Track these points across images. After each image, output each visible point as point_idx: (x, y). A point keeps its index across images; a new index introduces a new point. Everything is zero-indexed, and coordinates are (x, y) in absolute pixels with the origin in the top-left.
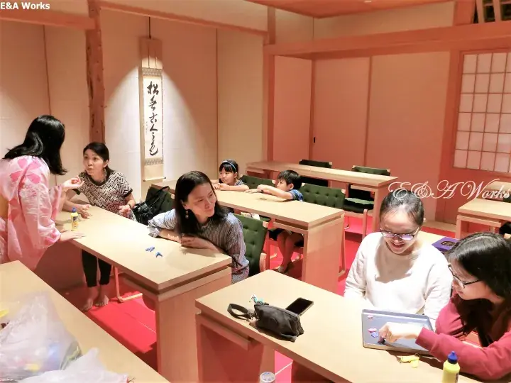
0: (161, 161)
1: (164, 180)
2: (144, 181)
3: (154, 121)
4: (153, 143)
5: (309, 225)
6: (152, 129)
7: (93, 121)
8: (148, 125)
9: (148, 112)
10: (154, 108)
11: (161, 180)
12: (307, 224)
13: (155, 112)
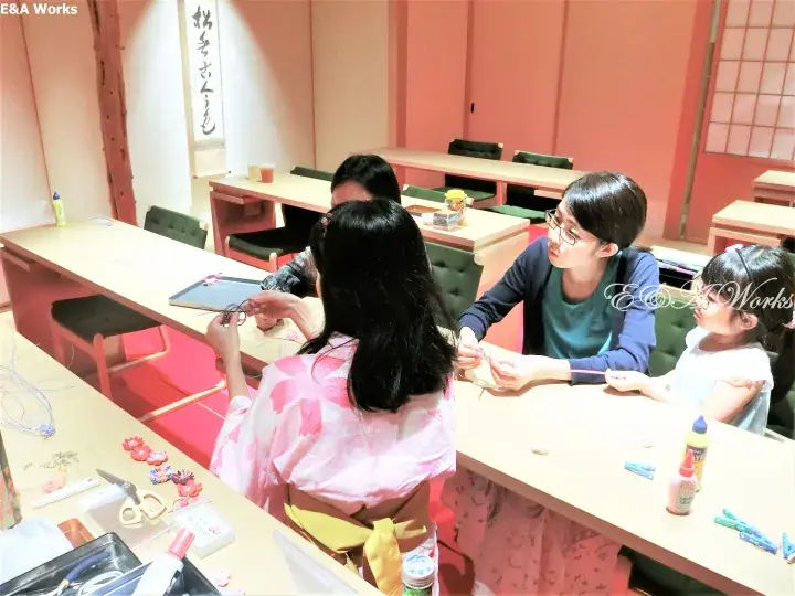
0: (222, 144)
1: (228, 176)
2: (195, 177)
3: (206, 75)
4: (206, 114)
5: (475, 246)
6: (203, 90)
7: (104, 72)
8: (197, 83)
9: (196, 59)
10: (206, 53)
11: (223, 176)
12: (472, 242)
13: (208, 59)
